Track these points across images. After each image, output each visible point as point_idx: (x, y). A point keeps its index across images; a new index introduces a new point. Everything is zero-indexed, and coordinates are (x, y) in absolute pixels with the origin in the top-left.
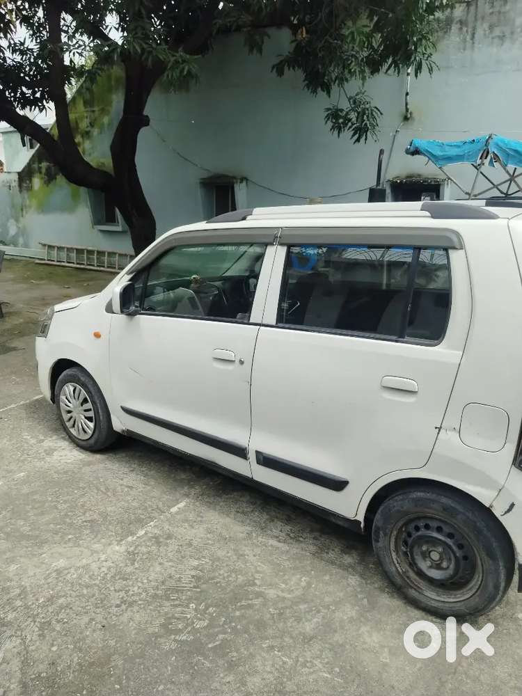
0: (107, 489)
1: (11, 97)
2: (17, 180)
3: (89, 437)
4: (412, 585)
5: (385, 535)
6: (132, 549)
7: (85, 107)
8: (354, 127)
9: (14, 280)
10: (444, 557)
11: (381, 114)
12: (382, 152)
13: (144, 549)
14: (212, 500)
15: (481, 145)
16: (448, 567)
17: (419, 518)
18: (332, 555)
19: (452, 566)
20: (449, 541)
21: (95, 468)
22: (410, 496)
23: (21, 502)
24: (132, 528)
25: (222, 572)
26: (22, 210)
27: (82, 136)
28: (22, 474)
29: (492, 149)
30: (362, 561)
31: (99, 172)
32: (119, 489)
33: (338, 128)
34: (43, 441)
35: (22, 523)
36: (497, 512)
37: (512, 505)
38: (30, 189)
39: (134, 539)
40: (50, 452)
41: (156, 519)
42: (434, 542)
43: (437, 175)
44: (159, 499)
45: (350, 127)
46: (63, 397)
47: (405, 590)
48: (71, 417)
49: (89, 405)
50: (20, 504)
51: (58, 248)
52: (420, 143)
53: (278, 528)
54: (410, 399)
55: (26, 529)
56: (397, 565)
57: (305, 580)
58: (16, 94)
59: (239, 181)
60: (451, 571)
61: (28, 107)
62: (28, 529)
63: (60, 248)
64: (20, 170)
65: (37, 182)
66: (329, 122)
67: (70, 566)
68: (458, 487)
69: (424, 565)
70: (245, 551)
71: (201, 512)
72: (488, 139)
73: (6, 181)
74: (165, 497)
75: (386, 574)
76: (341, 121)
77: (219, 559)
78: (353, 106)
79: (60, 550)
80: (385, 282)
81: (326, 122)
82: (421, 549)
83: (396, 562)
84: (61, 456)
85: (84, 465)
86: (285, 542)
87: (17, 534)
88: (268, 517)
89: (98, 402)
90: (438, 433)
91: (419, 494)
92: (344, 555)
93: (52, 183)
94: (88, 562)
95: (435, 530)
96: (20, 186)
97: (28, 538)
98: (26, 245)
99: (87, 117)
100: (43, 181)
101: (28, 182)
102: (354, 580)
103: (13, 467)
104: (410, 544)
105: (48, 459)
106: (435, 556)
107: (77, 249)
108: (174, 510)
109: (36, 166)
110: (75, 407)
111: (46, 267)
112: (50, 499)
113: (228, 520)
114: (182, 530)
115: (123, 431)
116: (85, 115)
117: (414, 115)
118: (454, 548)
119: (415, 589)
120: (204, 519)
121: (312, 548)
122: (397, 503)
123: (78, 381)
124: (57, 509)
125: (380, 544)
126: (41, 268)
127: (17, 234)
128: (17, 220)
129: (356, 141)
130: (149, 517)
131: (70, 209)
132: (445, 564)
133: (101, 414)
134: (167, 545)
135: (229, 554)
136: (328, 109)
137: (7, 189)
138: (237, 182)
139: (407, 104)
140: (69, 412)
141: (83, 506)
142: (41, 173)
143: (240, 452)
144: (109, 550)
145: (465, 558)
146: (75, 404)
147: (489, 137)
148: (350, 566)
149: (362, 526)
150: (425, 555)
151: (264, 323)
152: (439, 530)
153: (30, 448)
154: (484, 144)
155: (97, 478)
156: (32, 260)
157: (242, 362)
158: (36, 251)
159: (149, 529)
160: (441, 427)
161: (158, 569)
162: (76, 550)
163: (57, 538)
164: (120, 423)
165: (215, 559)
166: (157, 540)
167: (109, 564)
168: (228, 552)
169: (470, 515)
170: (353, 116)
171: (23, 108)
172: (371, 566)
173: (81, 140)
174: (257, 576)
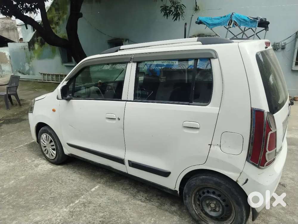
0: (62, 182)
1: (21, 8)
2: (28, 45)
3: (54, 158)
4: (203, 219)
5: (189, 196)
6: (72, 209)
7: (56, 11)
8: (173, 14)
9: (28, 90)
10: (217, 206)
11: (185, 7)
12: (186, 24)
13: (78, 209)
14: (111, 184)
15: (229, 18)
16: (219, 211)
17: (204, 188)
18: (166, 207)
19: (221, 210)
20: (219, 198)
21: (57, 172)
22: (200, 178)
23: (22, 190)
24: (73, 199)
25: (114, 218)
26: (31, 59)
27: (55, 25)
28: (23, 177)
29: (234, 19)
30: (180, 209)
31: (63, 40)
32: (68, 181)
33: (167, 14)
34: (34, 161)
35: (21, 200)
36: (240, 184)
37: (247, 180)
38: (34, 49)
39: (73, 205)
40: (37, 166)
41: (84, 194)
42: (212, 199)
43: (211, 34)
44: (87, 185)
45: (172, 14)
46: (42, 140)
47: (200, 222)
48: (46, 149)
49: (53, 143)
50: (21, 191)
51: (47, 74)
52: (202, 18)
53: (142, 196)
54: (196, 132)
55: (22, 203)
56: (196, 211)
57: (153, 220)
58: (23, 6)
59: (125, 41)
60: (220, 213)
61: (29, 12)
62: (24, 203)
63: (49, 75)
64: (29, 41)
65: (36, 46)
66: (162, 12)
67: (42, 220)
68: (221, 173)
69: (208, 210)
70: (125, 207)
71: (106, 190)
72: (232, 15)
73: (23, 46)
74: (89, 184)
75: (191, 215)
76: (168, 11)
77: (113, 212)
78: (172, 4)
79: (38, 212)
80: (186, 79)
81: (161, 12)
82: (206, 202)
83: (195, 209)
84: (42, 167)
85: (52, 171)
86: (144, 202)
87: (19, 206)
88: (137, 190)
89: (57, 141)
90: (210, 147)
91: (203, 176)
92: (172, 206)
93: (43, 46)
94: (51, 217)
95: (212, 193)
96: (29, 48)
97: (23, 207)
98: (34, 74)
99: (57, 16)
100: (39, 45)
101: (33, 46)
102: (176, 218)
103: (19, 174)
104: (201, 200)
105: (36, 169)
106: (213, 205)
107: (56, 75)
108: (93, 190)
109: (36, 39)
110: (47, 144)
111: (42, 83)
112: (35, 188)
113: (118, 193)
114: (96, 199)
115: (69, 154)
116: (56, 15)
117: (200, 8)
118: (221, 201)
119: (204, 221)
120: (107, 193)
121: (157, 204)
122: (193, 181)
123: (47, 132)
124: (38, 192)
125: (187, 201)
126: (40, 84)
127: (29, 70)
128: (29, 63)
129: (175, 20)
130: (81, 194)
131: (52, 57)
132: (217, 209)
133: (58, 147)
134: (89, 207)
135: (118, 210)
136: (162, 7)
137: (23, 50)
138: (124, 41)
139: (196, 3)
140: (45, 147)
141: (50, 190)
142: (38, 42)
143: (121, 161)
144: (61, 211)
145: (227, 206)
146: (47, 143)
147: (232, 14)
148: (174, 211)
149: (178, 193)
150: (208, 205)
151: (128, 100)
152: (214, 193)
153: (28, 164)
154: (230, 17)
155: (58, 177)
156: (36, 80)
157: (119, 119)
158: (38, 77)
159: (81, 200)
160: (211, 144)
161: (84, 218)
162: (46, 212)
163: (37, 206)
164: (67, 151)
165: (111, 212)
166: (84, 205)
167: (61, 217)
168: (117, 209)
169: (227, 185)
170: (173, 9)
171: (27, 12)
172: (184, 211)
173: (55, 26)
174: (131, 219)
